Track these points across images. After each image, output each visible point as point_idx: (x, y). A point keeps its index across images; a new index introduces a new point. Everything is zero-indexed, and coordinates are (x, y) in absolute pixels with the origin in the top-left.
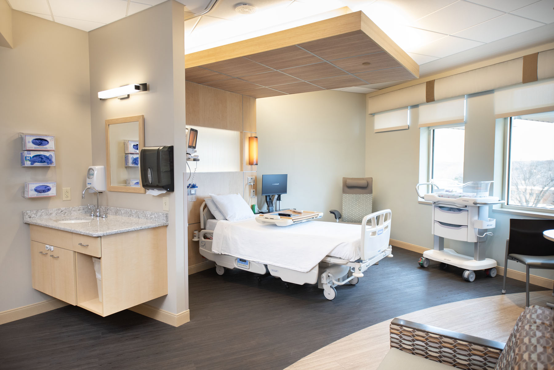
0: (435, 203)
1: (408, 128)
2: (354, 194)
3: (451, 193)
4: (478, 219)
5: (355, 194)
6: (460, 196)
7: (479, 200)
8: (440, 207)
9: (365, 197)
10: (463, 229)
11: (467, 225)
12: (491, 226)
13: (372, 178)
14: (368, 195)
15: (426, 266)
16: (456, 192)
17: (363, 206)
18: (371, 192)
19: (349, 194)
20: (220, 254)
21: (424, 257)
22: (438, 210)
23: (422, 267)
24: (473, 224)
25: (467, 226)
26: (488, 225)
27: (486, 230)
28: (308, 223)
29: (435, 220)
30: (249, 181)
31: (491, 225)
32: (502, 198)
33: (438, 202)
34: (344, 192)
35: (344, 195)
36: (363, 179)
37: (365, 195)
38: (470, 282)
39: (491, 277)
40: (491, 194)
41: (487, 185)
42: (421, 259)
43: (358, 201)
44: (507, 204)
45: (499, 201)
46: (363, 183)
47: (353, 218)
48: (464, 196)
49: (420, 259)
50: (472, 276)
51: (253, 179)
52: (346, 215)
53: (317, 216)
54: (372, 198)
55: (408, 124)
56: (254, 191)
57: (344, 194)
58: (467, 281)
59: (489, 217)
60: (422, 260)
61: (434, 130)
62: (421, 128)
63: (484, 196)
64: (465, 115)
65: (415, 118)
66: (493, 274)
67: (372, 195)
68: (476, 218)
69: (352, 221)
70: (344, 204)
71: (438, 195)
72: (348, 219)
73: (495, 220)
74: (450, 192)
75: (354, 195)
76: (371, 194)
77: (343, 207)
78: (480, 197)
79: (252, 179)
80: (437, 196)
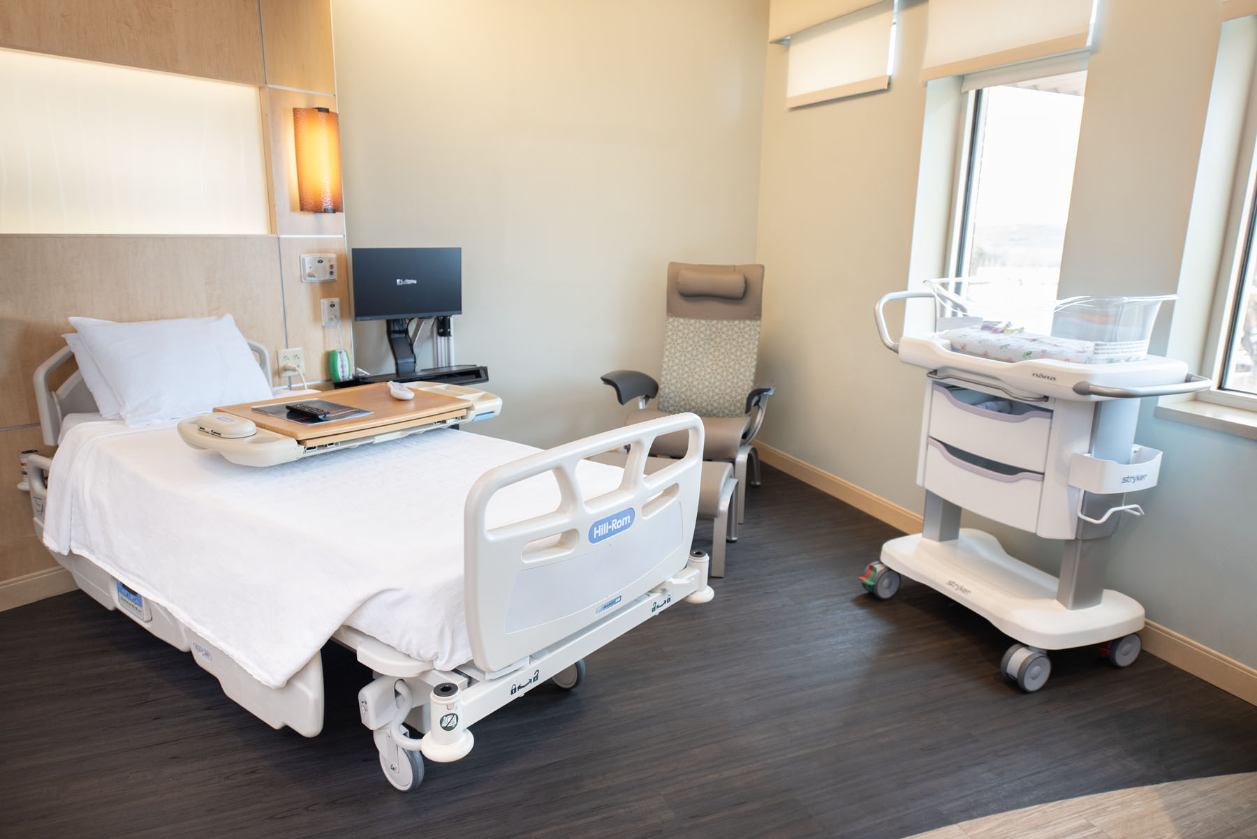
0: (935, 372)
1: (886, 88)
2: (702, 318)
3: (1001, 336)
4: (1089, 452)
5: (706, 318)
6: (1028, 355)
7: (1103, 375)
8: (952, 388)
9: (736, 329)
10: (1023, 487)
11: (1042, 471)
12: (1138, 482)
13: (763, 267)
14: (748, 322)
15: (885, 593)
16: (1021, 330)
17: (727, 360)
18: (756, 314)
19: (687, 320)
20: (66, 553)
21: (881, 563)
22: (942, 400)
23: (870, 598)
24: (1065, 470)
25: (1043, 474)
26: (1125, 480)
27: (1116, 499)
28: (413, 442)
29: (931, 434)
30: (308, 270)
31: (1140, 478)
32: (1203, 369)
33: (945, 368)
34: (671, 311)
35: (671, 320)
36: (734, 269)
37: (737, 322)
38: (1025, 692)
39: (1116, 667)
40: (1159, 345)
41: (1147, 309)
42: (872, 568)
43: (712, 343)
44: (1220, 387)
45: (1188, 380)
46: (733, 282)
47: (694, 397)
48: (1044, 354)
49: (868, 567)
50: (1036, 669)
51: (326, 264)
52: (673, 388)
53: (463, 413)
54: (759, 333)
55: (890, 71)
56: (332, 306)
57: (672, 317)
58: (1014, 685)
59: (1137, 441)
60: (872, 573)
61: (978, 94)
62: (929, 83)
63: (1127, 355)
64: (1093, 20)
65: (914, 44)
66: (1124, 658)
67: (759, 322)
68: (1081, 446)
69: (688, 407)
70: (667, 350)
71: (948, 342)
72: (677, 399)
73: (1160, 454)
74: (996, 331)
75: (703, 322)
76: (756, 320)
77: (666, 360)
78: (1111, 361)
79: (320, 262)
80: (944, 346)
